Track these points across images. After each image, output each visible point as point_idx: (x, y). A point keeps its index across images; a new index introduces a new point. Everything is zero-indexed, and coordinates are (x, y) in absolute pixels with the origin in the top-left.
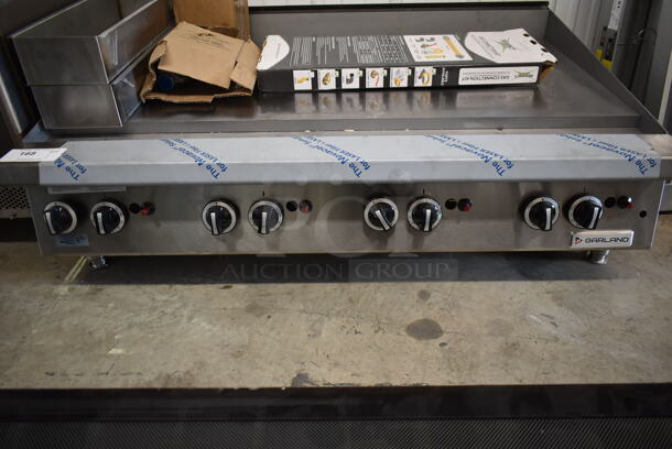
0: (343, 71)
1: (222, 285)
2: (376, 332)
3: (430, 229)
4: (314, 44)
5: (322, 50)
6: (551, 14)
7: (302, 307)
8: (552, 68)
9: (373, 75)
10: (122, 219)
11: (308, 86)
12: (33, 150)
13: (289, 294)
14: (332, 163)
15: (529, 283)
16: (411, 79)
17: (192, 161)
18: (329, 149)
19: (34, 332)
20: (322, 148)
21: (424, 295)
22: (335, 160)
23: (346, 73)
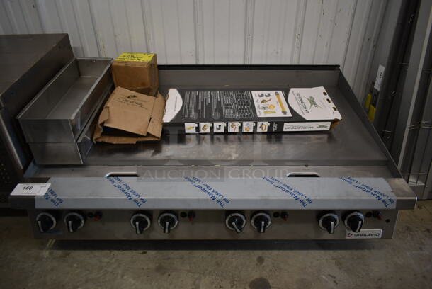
0: (215, 124)
1: (142, 251)
2: (232, 287)
3: (264, 232)
4: (198, 97)
5: (202, 103)
6: (341, 74)
7: (188, 268)
8: (338, 123)
9: (232, 126)
10: (83, 222)
11: (194, 131)
12: (30, 185)
13: (181, 258)
14: (207, 200)
15: (323, 252)
16: (255, 128)
17: (125, 197)
18: (206, 188)
19: (30, 285)
20: (200, 188)
21: (261, 260)
22: (209, 197)
23: (216, 125)
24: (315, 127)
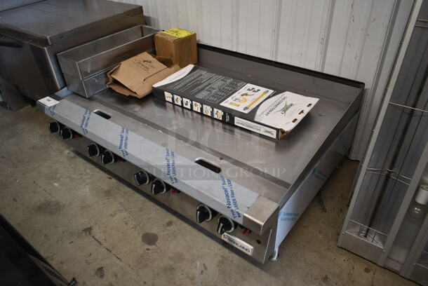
2: (133, 228)
4: (201, 75)
9: (196, 105)
10: (71, 135)
11: (171, 101)
13: (125, 193)
16: (212, 113)
18: (124, 139)
19: (45, 164)
21: (169, 224)
23: (184, 100)
24: (262, 130)
